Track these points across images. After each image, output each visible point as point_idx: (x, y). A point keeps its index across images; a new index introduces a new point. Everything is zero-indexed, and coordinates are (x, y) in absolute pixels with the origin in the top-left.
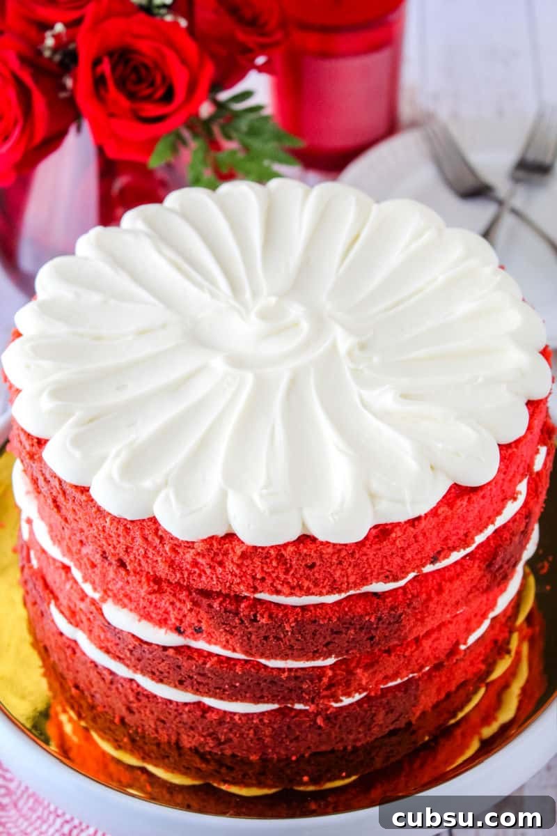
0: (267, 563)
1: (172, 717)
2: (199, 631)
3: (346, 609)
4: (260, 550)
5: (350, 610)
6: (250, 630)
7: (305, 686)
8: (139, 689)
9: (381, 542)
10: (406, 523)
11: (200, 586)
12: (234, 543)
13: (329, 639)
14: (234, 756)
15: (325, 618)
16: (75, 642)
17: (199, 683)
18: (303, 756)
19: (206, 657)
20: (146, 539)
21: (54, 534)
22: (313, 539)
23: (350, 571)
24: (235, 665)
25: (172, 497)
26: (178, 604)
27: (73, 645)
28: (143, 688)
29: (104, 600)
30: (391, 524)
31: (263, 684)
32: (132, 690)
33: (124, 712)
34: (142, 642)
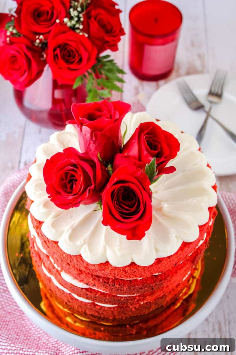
0: (119, 271)
1: (83, 306)
2: (95, 285)
3: (145, 282)
4: (117, 268)
5: (146, 282)
6: (112, 288)
7: (129, 302)
8: (72, 297)
9: (158, 264)
10: (167, 257)
11: (96, 275)
12: (109, 265)
13: (138, 290)
14: (104, 317)
15: (137, 285)
16: (50, 278)
17: (93, 299)
18: (127, 317)
19: (96, 292)
20: (77, 260)
21: (44, 246)
22: (135, 264)
23: (147, 273)
24: (106, 295)
25: (87, 249)
26: (88, 278)
27: (50, 279)
28: (73, 297)
29: (61, 271)
30: (162, 258)
31: (115, 301)
32: (70, 297)
33: (67, 301)
34: (74, 286)
